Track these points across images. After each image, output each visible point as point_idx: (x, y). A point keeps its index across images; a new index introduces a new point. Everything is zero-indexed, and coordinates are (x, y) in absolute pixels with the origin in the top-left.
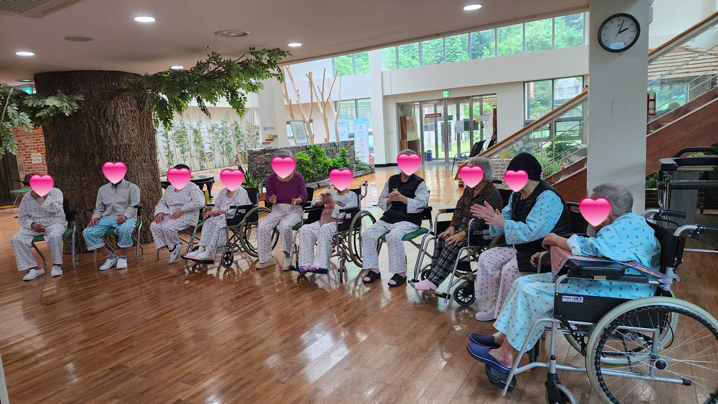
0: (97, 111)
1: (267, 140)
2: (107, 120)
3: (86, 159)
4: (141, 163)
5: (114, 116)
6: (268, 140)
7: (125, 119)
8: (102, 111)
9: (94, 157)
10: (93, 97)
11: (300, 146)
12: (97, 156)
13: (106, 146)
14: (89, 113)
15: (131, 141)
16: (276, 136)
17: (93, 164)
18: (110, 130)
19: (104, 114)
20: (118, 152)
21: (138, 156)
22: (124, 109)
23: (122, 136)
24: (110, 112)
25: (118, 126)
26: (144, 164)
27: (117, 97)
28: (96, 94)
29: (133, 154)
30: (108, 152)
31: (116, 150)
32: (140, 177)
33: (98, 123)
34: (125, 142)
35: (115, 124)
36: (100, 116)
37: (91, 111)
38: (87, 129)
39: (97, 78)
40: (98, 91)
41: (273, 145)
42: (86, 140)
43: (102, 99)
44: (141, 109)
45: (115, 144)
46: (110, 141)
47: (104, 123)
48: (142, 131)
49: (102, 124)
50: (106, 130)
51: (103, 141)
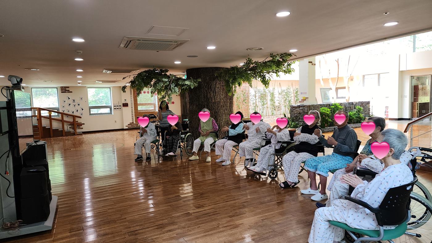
0: (208, 86)
2: (211, 90)
5: (215, 88)
7: (219, 89)
10: (206, 80)
13: (210, 102)
15: (221, 100)
18: (212, 94)
19: (210, 87)
20: (215, 105)
21: (223, 107)
22: (219, 85)
23: (217, 98)
24: (213, 86)
25: (216, 93)
26: (226, 111)
27: (217, 79)
30: (210, 105)
32: (223, 117)
34: (218, 100)
35: (215, 92)
37: (205, 86)
38: (203, 94)
40: (209, 77)
43: (210, 80)
45: (213, 101)
46: (212, 100)
48: (226, 95)
49: (209, 92)
50: (210, 94)
51: (209, 100)
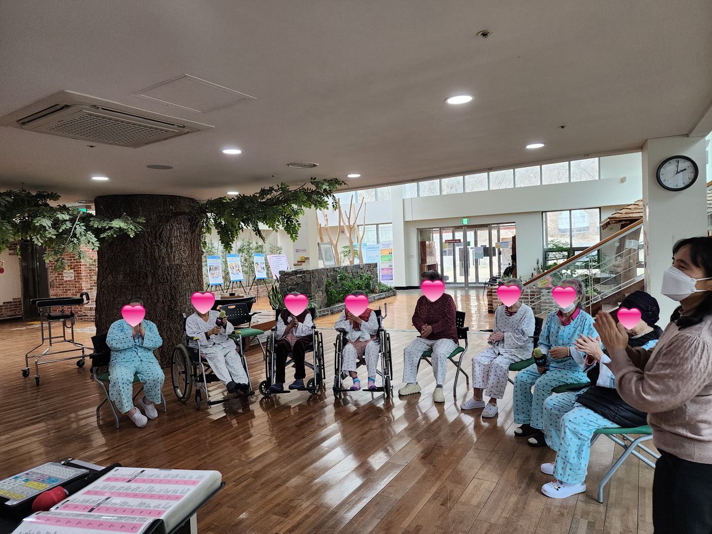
0: (154, 232)
1: (298, 262)
2: (162, 241)
3: (139, 278)
4: (189, 283)
5: (169, 238)
6: (300, 262)
7: (178, 240)
8: (159, 233)
9: (147, 277)
10: (151, 219)
11: (328, 268)
12: (150, 276)
13: (159, 266)
14: (146, 234)
15: (182, 262)
16: (307, 258)
17: (145, 283)
18: (164, 250)
19: (160, 235)
20: (170, 273)
21: (187, 277)
22: (177, 231)
23: (174, 257)
24: (166, 234)
25: (171, 248)
26: (192, 285)
27: (173, 219)
28: (154, 216)
29: (183, 274)
30: (160, 272)
31: (168, 270)
33: (154, 243)
34: (177, 262)
35: (169, 245)
36: (156, 237)
37: (148, 232)
39: (157, 201)
40: (156, 214)
41: (304, 267)
42: (141, 260)
43: (160, 221)
44: (193, 232)
45: (167, 264)
46: (163, 262)
47: (159, 244)
48: (192, 252)
49: (157, 245)
50: (159, 250)
51: (157, 262)
